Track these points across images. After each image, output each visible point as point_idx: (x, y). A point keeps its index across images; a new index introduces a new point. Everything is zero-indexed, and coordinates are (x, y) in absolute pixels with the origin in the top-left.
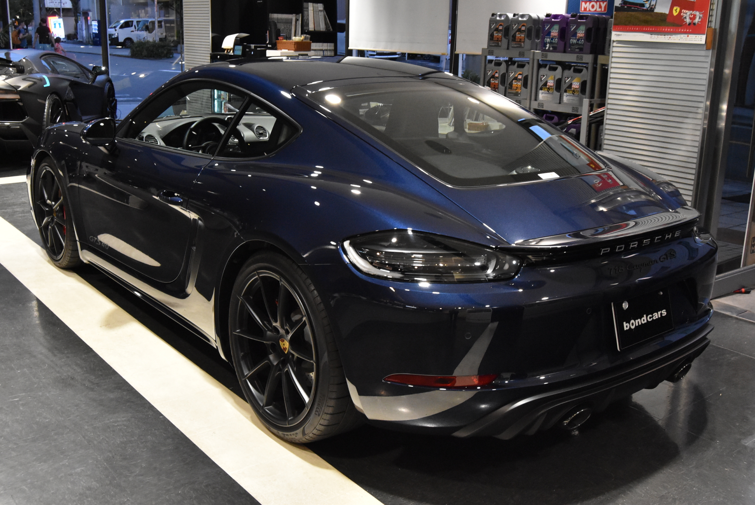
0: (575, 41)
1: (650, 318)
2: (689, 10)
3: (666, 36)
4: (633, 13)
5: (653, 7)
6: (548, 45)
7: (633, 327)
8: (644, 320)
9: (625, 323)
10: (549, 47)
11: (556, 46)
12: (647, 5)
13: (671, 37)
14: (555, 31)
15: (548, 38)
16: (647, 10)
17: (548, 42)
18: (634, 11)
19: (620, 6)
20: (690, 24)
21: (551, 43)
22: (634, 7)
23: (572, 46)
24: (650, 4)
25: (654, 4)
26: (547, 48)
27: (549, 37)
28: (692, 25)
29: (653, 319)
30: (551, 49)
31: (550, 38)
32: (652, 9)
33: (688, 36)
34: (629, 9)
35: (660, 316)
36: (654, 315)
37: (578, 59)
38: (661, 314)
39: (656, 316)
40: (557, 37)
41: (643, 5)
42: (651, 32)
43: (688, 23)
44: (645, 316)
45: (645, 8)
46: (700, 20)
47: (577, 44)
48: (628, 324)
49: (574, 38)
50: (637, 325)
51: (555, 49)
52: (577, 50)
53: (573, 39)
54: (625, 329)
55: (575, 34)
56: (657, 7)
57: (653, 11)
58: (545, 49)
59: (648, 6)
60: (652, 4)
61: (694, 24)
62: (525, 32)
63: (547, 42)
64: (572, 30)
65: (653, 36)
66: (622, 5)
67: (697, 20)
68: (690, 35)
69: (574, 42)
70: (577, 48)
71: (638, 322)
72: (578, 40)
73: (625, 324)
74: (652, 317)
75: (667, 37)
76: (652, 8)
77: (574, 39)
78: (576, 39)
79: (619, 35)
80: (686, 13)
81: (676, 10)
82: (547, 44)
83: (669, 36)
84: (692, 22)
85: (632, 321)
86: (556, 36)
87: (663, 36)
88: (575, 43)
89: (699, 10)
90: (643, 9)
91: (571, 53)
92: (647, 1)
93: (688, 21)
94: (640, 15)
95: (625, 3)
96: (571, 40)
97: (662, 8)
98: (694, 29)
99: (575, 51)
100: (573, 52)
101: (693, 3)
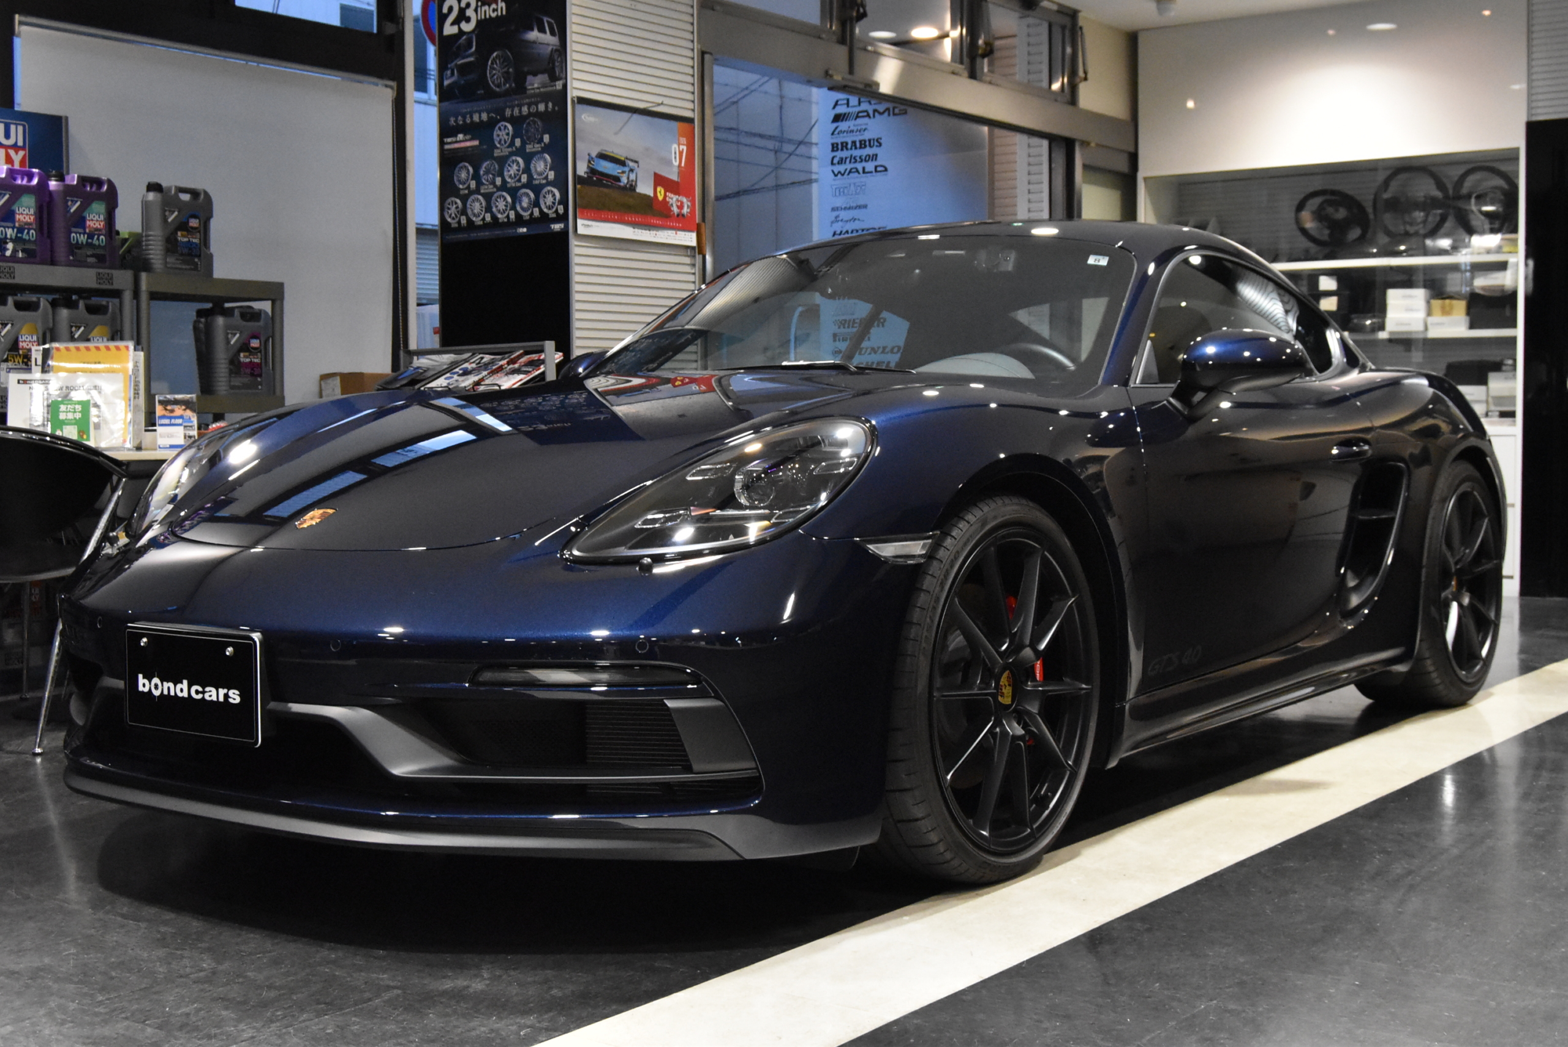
0: (83, 239)
2: (675, 194)
3: (651, 232)
4: (606, 190)
5: (634, 184)
6: (10, 246)
10: (15, 251)
11: (34, 248)
12: (624, 180)
13: (657, 233)
14: (27, 211)
15: (8, 227)
16: (624, 188)
17: (9, 236)
18: (606, 186)
19: (586, 176)
20: (678, 215)
21: (16, 240)
22: (607, 181)
23: (77, 251)
24: (628, 178)
25: (634, 179)
26: (8, 253)
27: (9, 224)
28: (680, 216)
30: (20, 255)
31: (13, 228)
32: (632, 188)
33: (676, 234)
34: (599, 183)
37: (101, 281)
40: (33, 226)
41: (618, 179)
42: (634, 225)
43: (676, 214)
45: (622, 184)
46: (689, 210)
47: (89, 245)
49: (81, 230)
51: (31, 257)
52: (91, 260)
53: (76, 233)
55: (79, 221)
56: (639, 184)
57: (634, 190)
59: (626, 181)
60: (631, 179)
61: (683, 215)
63: (6, 238)
64: (72, 210)
65: (636, 230)
66: (590, 175)
67: (685, 210)
68: (679, 232)
69: (80, 242)
70: (92, 256)
72: (91, 236)
75: (653, 233)
76: (631, 185)
77: (80, 234)
78: (84, 233)
79: (588, 226)
80: (672, 199)
81: (660, 192)
82: (7, 243)
83: (655, 232)
84: (680, 212)
86: (30, 224)
87: (647, 232)
88: (84, 243)
89: (687, 196)
90: (620, 186)
91: (74, 266)
92: (623, 172)
93: (675, 210)
94: (615, 194)
95: (592, 171)
96: (73, 235)
97: (645, 188)
98: (682, 223)
99: (86, 261)
100: (80, 263)
101: (676, 183)
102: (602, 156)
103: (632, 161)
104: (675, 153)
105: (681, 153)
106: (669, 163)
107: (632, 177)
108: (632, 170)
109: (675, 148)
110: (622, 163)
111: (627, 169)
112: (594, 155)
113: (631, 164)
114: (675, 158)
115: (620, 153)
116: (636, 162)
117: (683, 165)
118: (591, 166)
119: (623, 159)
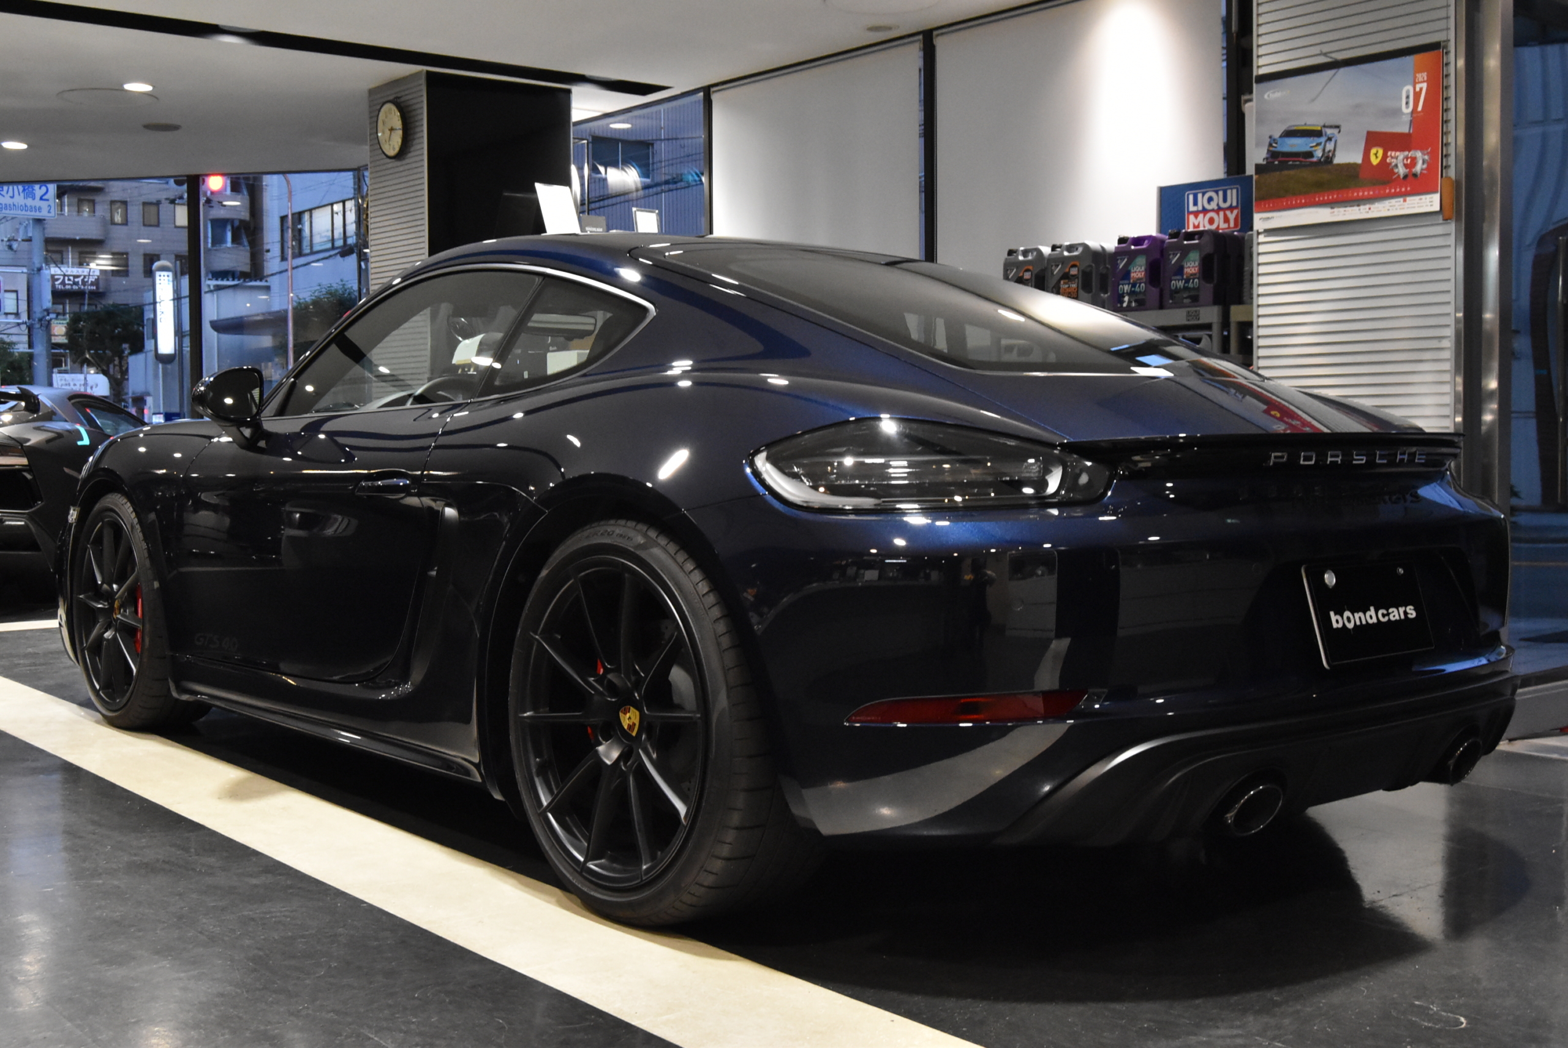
0: (1181, 284)
1: (1384, 616)
2: (1402, 150)
3: (1362, 207)
4: (1292, 172)
5: (1331, 154)
6: (1126, 299)
7: (1350, 626)
8: (1371, 616)
9: (1332, 614)
10: (1130, 302)
11: (1144, 297)
12: (1319, 153)
13: (1372, 206)
14: (1139, 269)
15: (1126, 284)
16: (1319, 163)
17: (1125, 291)
18: (1293, 167)
19: (1265, 163)
20: (1406, 177)
21: (1131, 293)
22: (1294, 161)
23: (1175, 295)
24: (1324, 150)
25: (1332, 149)
26: (1125, 305)
27: (1126, 282)
28: (1410, 178)
29: (1389, 619)
30: (1133, 304)
31: (1129, 284)
32: (1328, 160)
33: (1405, 201)
34: (1283, 166)
35: (1403, 617)
36: (1391, 610)
37: (1190, 318)
38: (1405, 613)
39: (1396, 614)
40: (1144, 280)
41: (1310, 154)
42: (1331, 204)
43: (1402, 176)
44: (1372, 608)
45: (1315, 159)
46: (1425, 166)
47: (1186, 289)
48: (1338, 617)
49: (1179, 277)
50: (1358, 623)
51: (1142, 305)
52: (1187, 301)
53: (1175, 280)
54: (1335, 625)
55: (1180, 270)
56: (1337, 153)
57: (1331, 162)
58: (1122, 306)
59: (1320, 155)
60: (1327, 149)
61: (1415, 175)
62: (1078, 278)
63: (1123, 293)
64: (1173, 262)
65: (1336, 210)
66: (1270, 160)
67: (1419, 167)
68: (1408, 199)
69: (1178, 286)
70: (1186, 298)
71: (1360, 618)
72: (1187, 281)
73: (1333, 617)
74: (1388, 614)
75: (1364, 208)
76: (1328, 157)
77: (1179, 280)
78: (1182, 279)
79: (1268, 218)
80: (1397, 158)
81: (1376, 154)
82: (1124, 297)
83: (1367, 206)
84: (1411, 171)
85: (1347, 614)
86: (1141, 279)
87: (1356, 208)
88: (1182, 287)
89: (1421, 149)
90: (1312, 162)
91: (1174, 308)
92: (1318, 144)
93: (1401, 171)
94: (1306, 174)
95: (1273, 155)
96: (1173, 282)
97: (1348, 154)
98: (1415, 184)
99: (1183, 303)
100: (1179, 305)
101: (1408, 135)
102: (1290, 133)
103: (1331, 127)
104: (1408, 97)
105: (1417, 95)
106: (1397, 112)
107: (1330, 146)
108: (1330, 139)
109: (1408, 91)
110: (1318, 134)
111: (1323, 140)
112: (1277, 135)
113: (1329, 131)
114: (1407, 103)
115: (1314, 123)
116: (1338, 127)
117: (1420, 108)
118: (1271, 149)
119: (1319, 128)
